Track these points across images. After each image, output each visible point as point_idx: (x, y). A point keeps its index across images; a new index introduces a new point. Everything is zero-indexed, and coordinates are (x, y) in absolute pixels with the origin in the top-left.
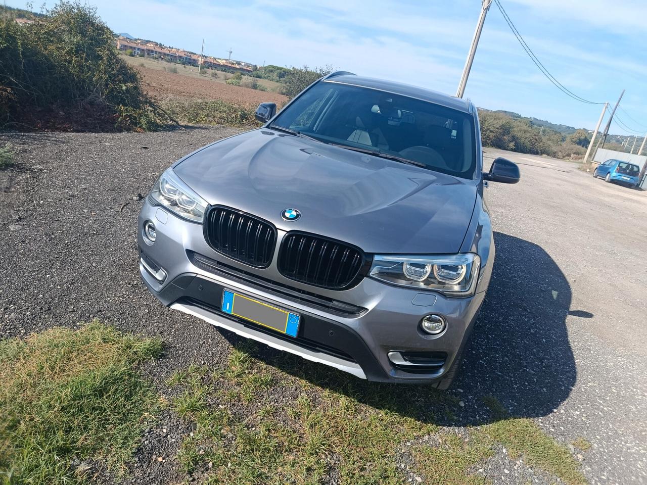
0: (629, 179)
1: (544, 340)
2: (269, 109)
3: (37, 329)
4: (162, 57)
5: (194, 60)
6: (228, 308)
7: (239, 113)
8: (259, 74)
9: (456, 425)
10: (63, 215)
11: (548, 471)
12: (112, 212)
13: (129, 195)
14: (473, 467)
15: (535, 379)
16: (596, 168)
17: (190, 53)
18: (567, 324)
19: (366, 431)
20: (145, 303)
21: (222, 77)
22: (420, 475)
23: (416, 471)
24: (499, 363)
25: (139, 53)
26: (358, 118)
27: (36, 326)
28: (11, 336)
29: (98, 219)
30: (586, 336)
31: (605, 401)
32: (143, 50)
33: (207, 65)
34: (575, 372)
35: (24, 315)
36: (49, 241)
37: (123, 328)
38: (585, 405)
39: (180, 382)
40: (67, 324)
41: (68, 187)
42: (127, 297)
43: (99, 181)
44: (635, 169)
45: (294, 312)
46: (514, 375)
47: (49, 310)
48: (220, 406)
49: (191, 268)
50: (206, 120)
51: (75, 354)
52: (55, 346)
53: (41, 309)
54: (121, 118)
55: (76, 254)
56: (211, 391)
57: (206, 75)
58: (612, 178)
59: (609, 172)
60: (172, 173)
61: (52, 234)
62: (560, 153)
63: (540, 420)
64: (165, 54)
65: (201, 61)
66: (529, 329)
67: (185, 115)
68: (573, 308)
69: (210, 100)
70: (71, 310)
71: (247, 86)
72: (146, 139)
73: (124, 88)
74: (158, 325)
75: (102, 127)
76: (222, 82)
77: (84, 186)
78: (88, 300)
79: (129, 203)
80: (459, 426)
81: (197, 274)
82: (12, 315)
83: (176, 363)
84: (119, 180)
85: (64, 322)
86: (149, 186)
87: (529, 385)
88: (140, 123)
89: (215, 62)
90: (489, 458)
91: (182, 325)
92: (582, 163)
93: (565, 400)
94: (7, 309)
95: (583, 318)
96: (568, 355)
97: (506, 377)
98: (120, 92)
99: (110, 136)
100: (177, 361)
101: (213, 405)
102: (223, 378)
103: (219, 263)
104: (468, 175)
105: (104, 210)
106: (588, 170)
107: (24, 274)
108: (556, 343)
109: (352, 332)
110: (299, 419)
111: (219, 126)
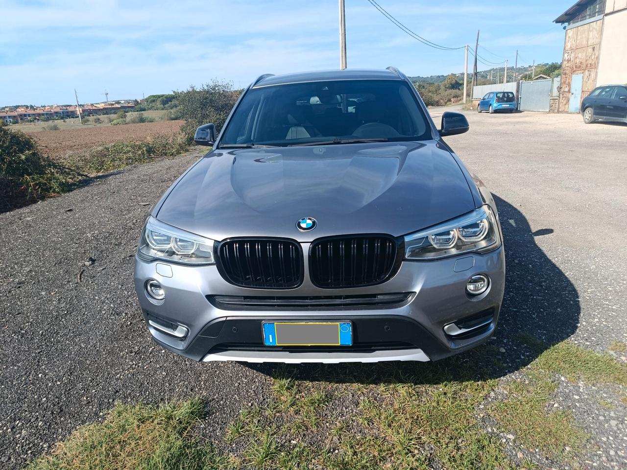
0: (508, 105)
1: (530, 266)
2: (209, 130)
3: (60, 437)
4: (37, 118)
5: (72, 112)
6: (271, 341)
7: (145, 149)
8: (143, 107)
9: (510, 372)
10: (21, 306)
11: (608, 382)
12: (71, 285)
13: (79, 262)
14: (547, 405)
15: (546, 304)
16: (479, 104)
17: (65, 106)
18: (539, 245)
19: (439, 410)
20: (158, 366)
21: (106, 120)
22: (509, 432)
23: (503, 429)
24: (509, 300)
25: (11, 120)
26: (289, 115)
27: (57, 434)
28: (35, 455)
29: (61, 298)
30: (559, 250)
31: (610, 301)
32: (15, 117)
33: (87, 113)
34: (572, 285)
35: (37, 427)
36: (22, 338)
37: (150, 400)
38: (598, 311)
39: (239, 433)
40: (89, 418)
41: (11, 276)
42: (137, 366)
43: (40, 258)
44: (511, 95)
45: (344, 321)
46: (527, 306)
47: (62, 411)
48: (292, 442)
49: (217, 314)
50: (113, 165)
51: (118, 447)
52: (91, 447)
53: (52, 413)
54: (30, 188)
55: (59, 342)
56: (275, 430)
57: (89, 123)
58: (494, 109)
59: (490, 105)
60: (156, 222)
61: (21, 329)
62: (442, 101)
63: (573, 339)
64: (39, 115)
65: (79, 111)
66: (513, 261)
67: (90, 167)
68: (534, 229)
69: (109, 145)
70: (85, 403)
71: (134, 122)
72: (66, 201)
73: (23, 157)
74: (184, 383)
75: (14, 203)
76: (107, 125)
77: (28, 269)
78: (98, 385)
79: (84, 271)
80: (513, 372)
81: (227, 317)
82: (23, 432)
83: (224, 416)
84: (61, 251)
85: (85, 418)
86: (94, 247)
87: (544, 310)
88: (51, 188)
89: (94, 108)
90: (555, 391)
91: (207, 375)
92: (463, 104)
93: (580, 313)
94: (14, 428)
95: (547, 235)
96: (557, 272)
97: (522, 311)
98: (19, 163)
99: (27, 210)
100: (224, 413)
101: (286, 444)
102: (279, 412)
103: (246, 298)
104: (428, 136)
105: (62, 286)
106: (471, 108)
107: (12, 383)
108: (541, 264)
109: (408, 320)
110: (373, 424)
111: (129, 167)
